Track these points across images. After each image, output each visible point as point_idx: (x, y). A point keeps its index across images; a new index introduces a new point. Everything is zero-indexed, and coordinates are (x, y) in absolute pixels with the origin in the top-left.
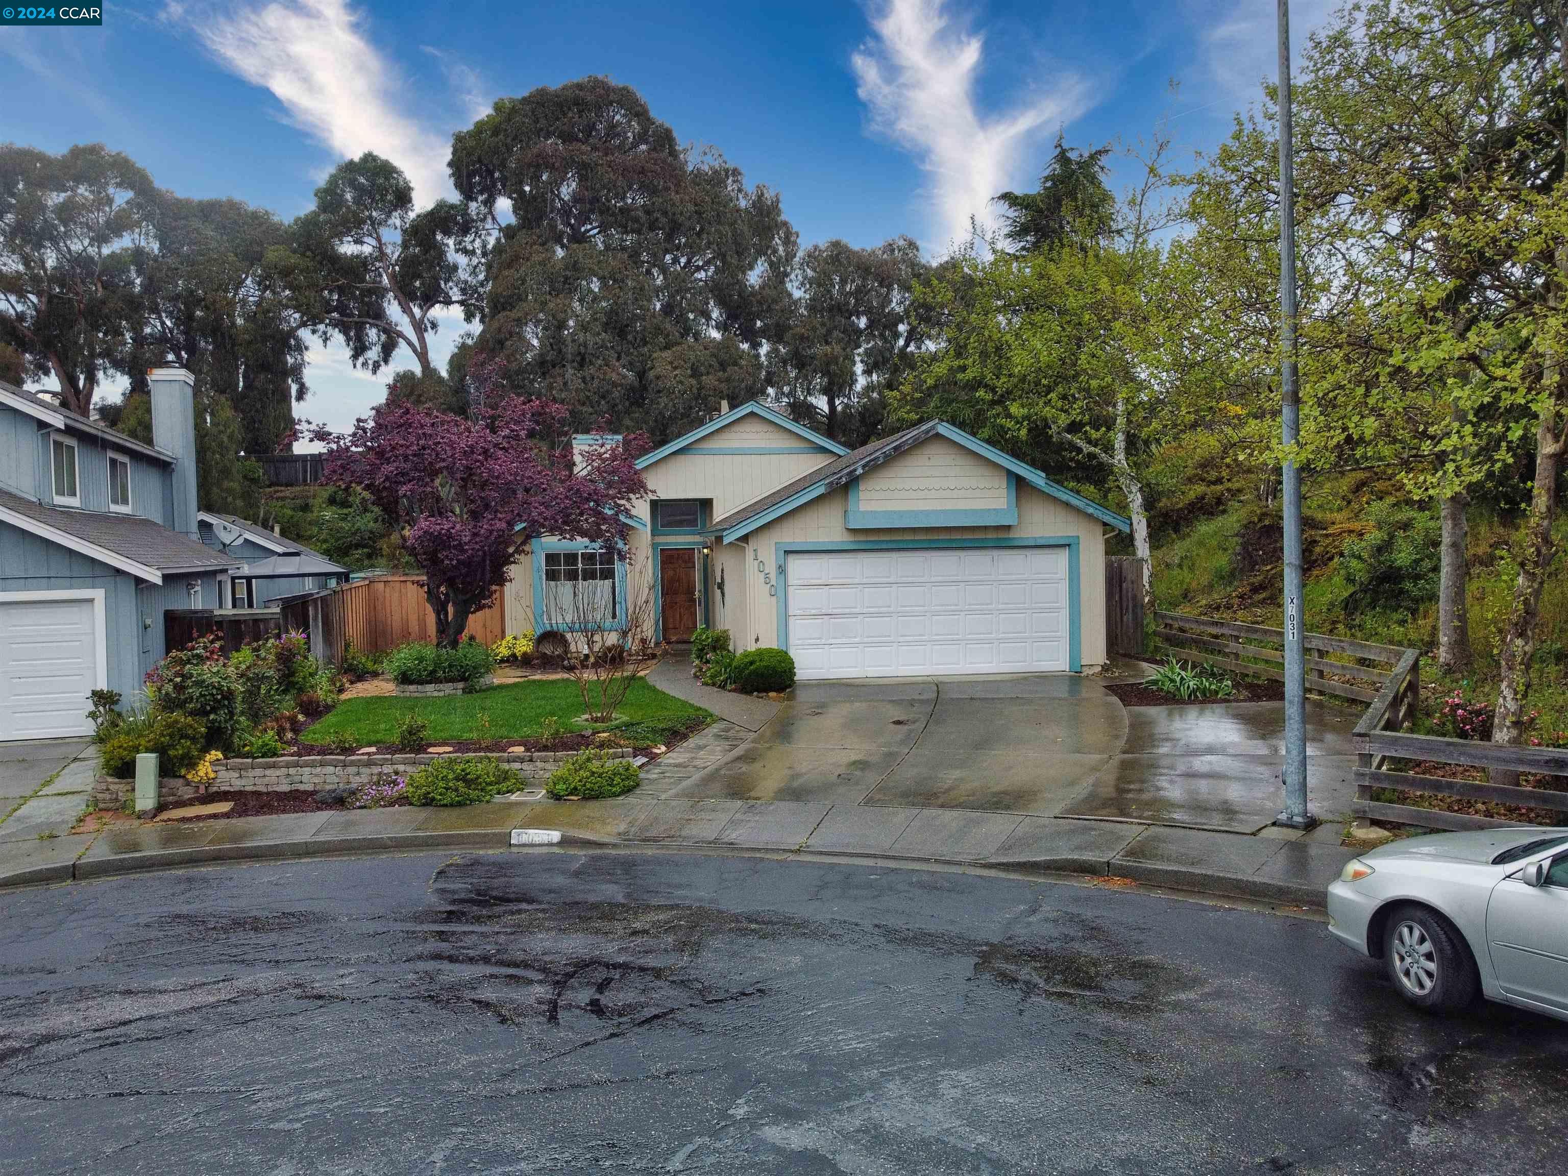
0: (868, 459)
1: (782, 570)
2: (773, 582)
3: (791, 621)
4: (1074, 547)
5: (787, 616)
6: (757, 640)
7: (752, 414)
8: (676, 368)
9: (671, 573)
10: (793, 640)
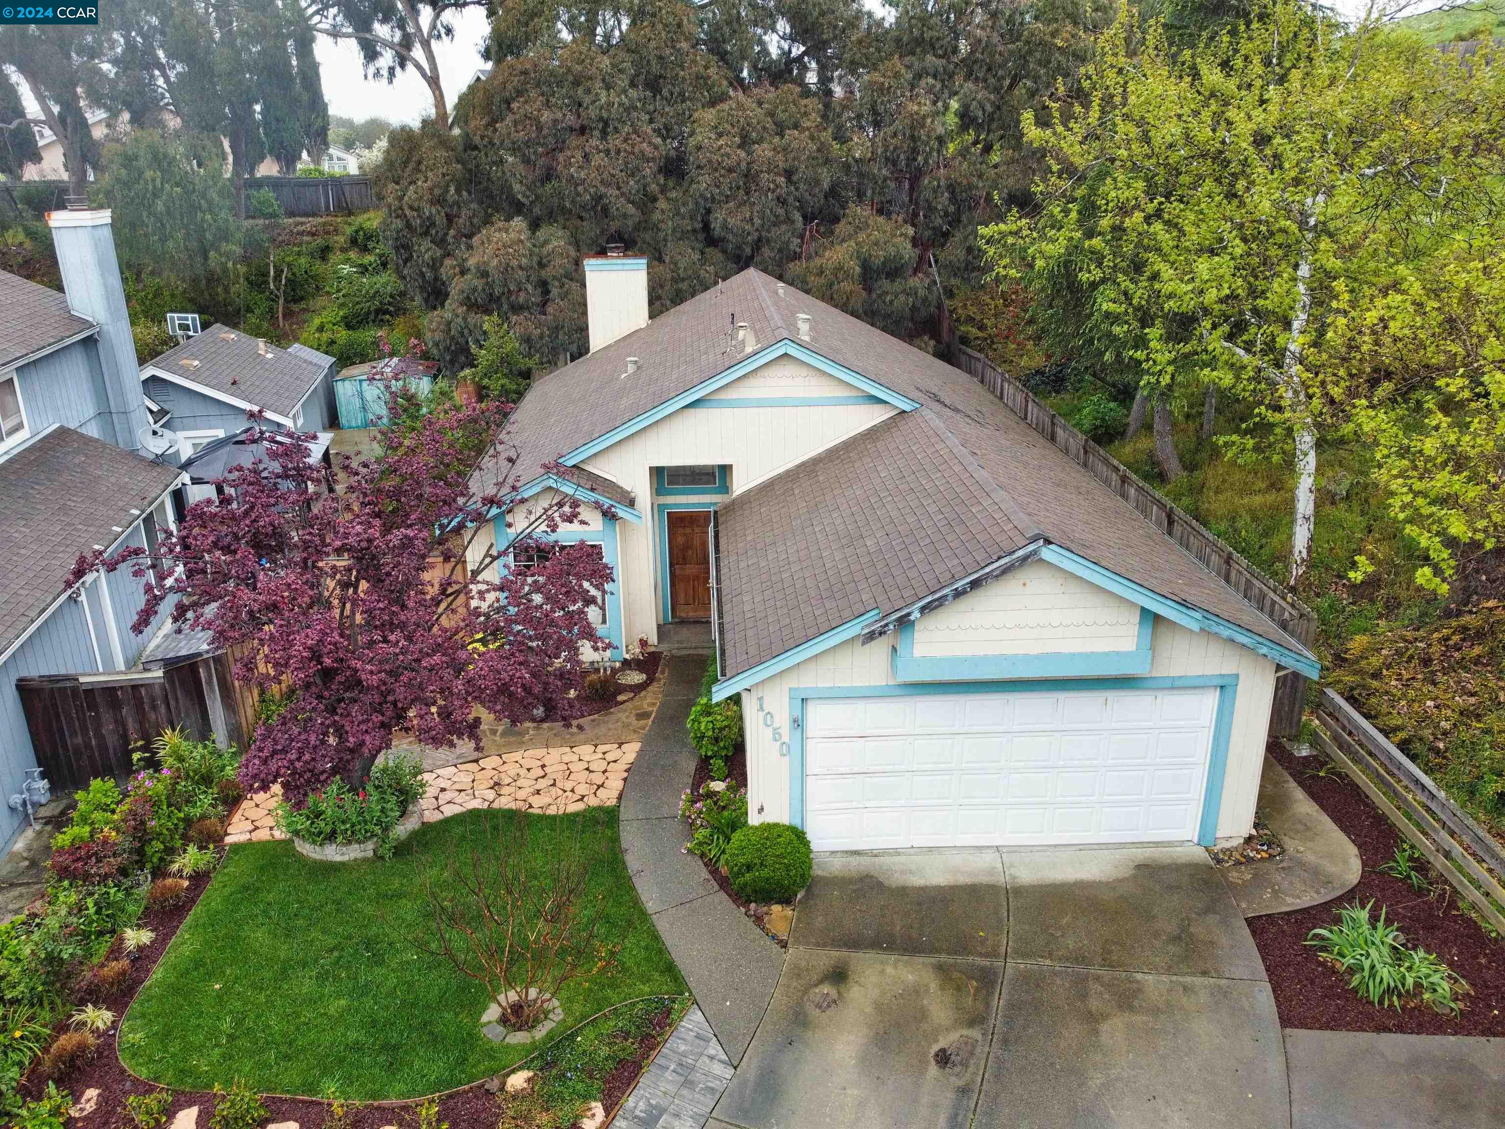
0: (930, 599)
1: (798, 723)
2: (785, 739)
3: (810, 782)
4: (1229, 690)
5: (803, 776)
6: (761, 810)
7: (786, 355)
8: (720, 135)
9: (681, 540)
10: (812, 805)
